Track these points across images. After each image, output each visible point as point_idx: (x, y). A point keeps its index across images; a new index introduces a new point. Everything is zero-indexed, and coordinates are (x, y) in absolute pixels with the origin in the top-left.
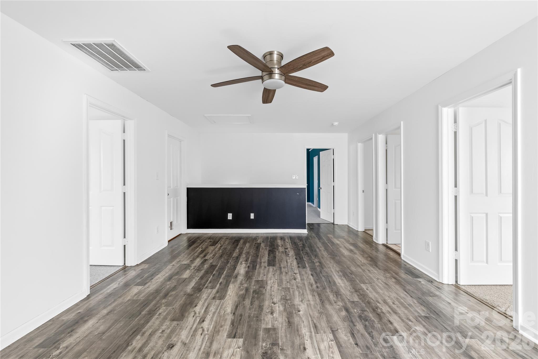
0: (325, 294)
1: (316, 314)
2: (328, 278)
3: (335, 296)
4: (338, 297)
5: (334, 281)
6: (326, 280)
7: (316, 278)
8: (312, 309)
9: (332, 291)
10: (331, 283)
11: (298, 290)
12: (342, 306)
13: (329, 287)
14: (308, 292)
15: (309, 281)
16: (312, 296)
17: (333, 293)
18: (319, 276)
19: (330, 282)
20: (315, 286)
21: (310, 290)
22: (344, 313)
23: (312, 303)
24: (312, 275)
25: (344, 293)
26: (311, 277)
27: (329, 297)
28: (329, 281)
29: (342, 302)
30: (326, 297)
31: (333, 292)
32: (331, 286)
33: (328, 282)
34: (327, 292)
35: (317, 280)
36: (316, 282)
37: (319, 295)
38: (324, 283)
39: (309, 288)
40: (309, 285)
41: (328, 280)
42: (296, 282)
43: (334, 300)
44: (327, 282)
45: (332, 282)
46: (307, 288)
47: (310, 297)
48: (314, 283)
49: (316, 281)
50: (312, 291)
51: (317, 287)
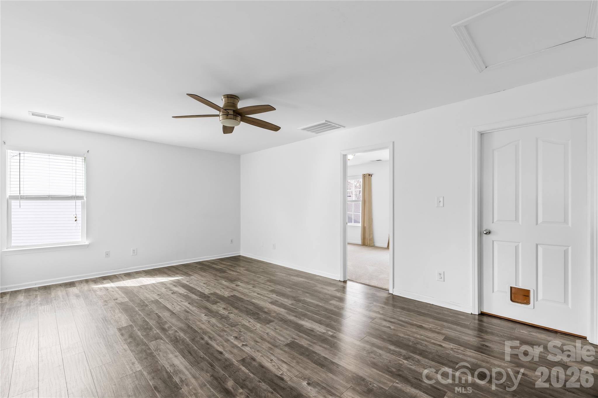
0: (190, 335)
1: (190, 317)
2: (194, 358)
3: (178, 337)
4: (174, 337)
5: (184, 357)
6: (196, 353)
7: (213, 351)
8: (196, 319)
9: (183, 341)
10: (187, 352)
11: (220, 328)
12: (169, 330)
13: (188, 345)
14: (209, 330)
15: (218, 342)
16: (202, 328)
17: (181, 339)
18: (209, 355)
19: (190, 352)
20: (206, 338)
21: (208, 332)
22: (166, 326)
23: (198, 323)
24: (221, 353)
25: (168, 345)
26: (220, 349)
27: (184, 334)
28: (191, 354)
29: (170, 334)
30: (187, 332)
31: (181, 341)
32: (186, 347)
33: (192, 352)
34: (188, 337)
35: (209, 348)
36: (207, 344)
37: (195, 331)
38: (197, 348)
39: (211, 334)
40: (213, 337)
41: (194, 355)
42: (232, 336)
43: (178, 332)
44: (194, 350)
45: (186, 354)
46: (213, 333)
47: (203, 326)
48: (210, 342)
49: (209, 346)
50: (205, 333)
51: (202, 339)
